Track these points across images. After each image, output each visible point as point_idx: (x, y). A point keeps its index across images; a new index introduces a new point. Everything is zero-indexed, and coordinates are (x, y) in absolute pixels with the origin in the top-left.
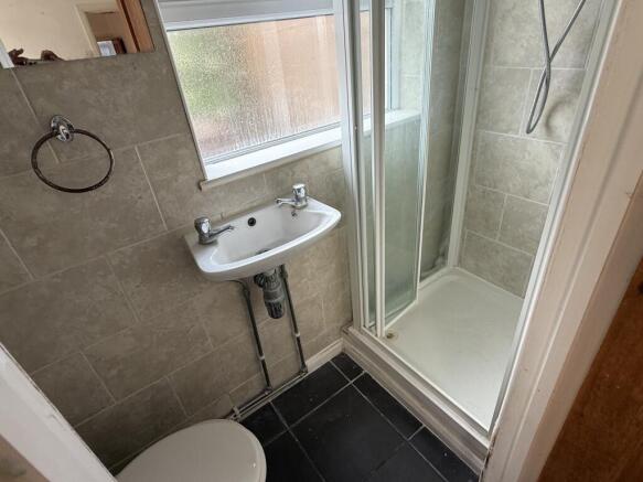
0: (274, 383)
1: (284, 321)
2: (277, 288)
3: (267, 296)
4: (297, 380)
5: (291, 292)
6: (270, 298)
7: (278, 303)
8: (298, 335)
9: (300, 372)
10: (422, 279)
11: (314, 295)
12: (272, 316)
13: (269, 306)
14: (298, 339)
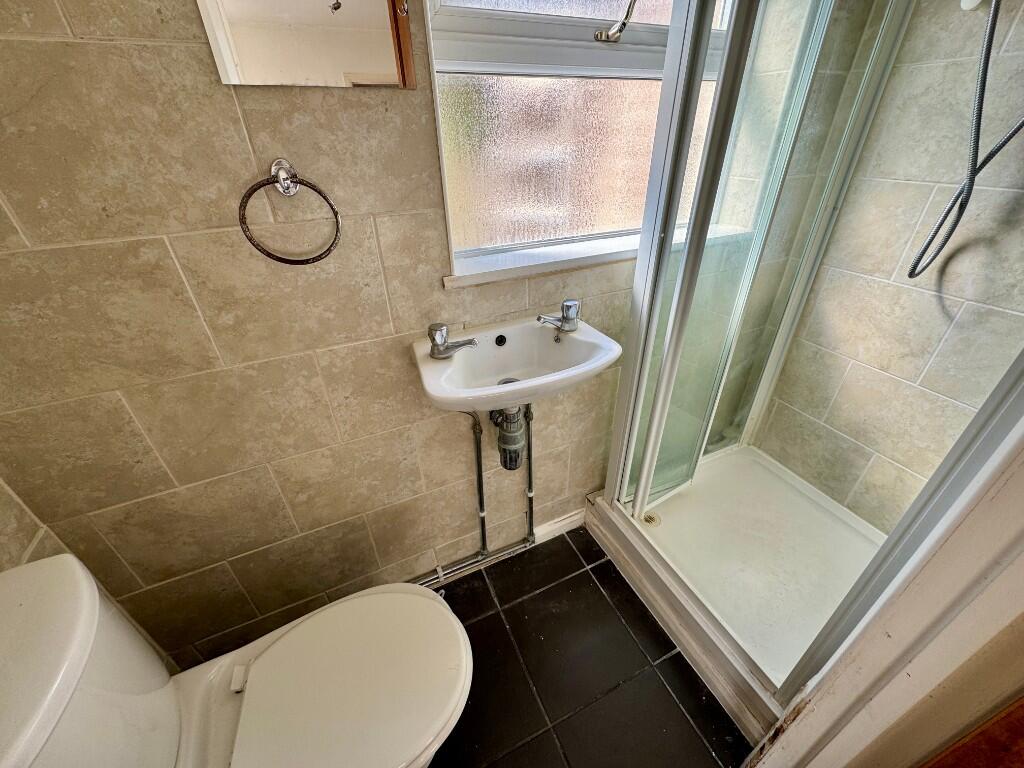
0: (491, 547)
1: (518, 475)
2: (518, 432)
3: (503, 440)
4: (520, 549)
5: (534, 440)
6: (505, 443)
7: (515, 451)
8: (531, 495)
9: (525, 540)
10: (706, 452)
11: (561, 448)
12: (505, 467)
13: (503, 452)
14: (531, 500)
